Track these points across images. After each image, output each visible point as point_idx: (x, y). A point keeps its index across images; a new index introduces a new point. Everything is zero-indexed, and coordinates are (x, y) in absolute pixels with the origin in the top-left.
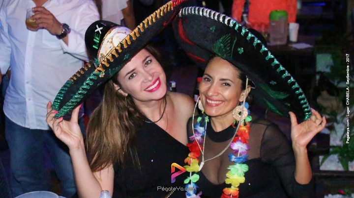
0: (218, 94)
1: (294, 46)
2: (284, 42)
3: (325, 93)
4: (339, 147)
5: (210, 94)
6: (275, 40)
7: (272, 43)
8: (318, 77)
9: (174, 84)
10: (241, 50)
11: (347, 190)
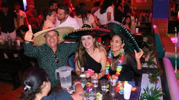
0: (115, 45)
1: (137, 34)
2: (134, 33)
3: (145, 47)
4: (147, 61)
5: (113, 44)
6: (132, 32)
7: (131, 33)
8: (143, 43)
9: (104, 42)
10: (121, 31)
11: (148, 72)
